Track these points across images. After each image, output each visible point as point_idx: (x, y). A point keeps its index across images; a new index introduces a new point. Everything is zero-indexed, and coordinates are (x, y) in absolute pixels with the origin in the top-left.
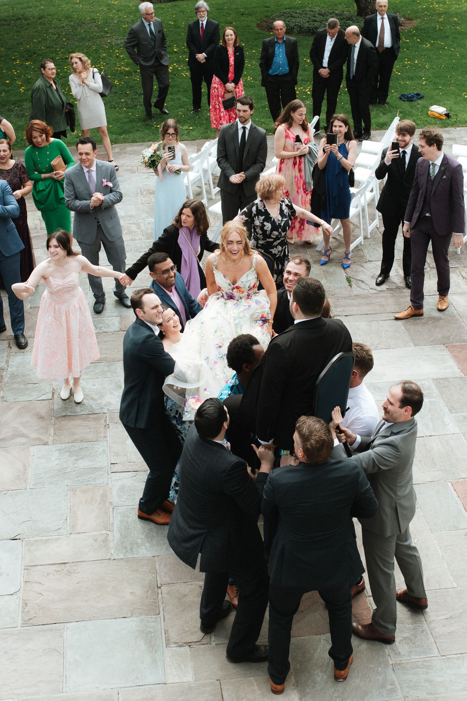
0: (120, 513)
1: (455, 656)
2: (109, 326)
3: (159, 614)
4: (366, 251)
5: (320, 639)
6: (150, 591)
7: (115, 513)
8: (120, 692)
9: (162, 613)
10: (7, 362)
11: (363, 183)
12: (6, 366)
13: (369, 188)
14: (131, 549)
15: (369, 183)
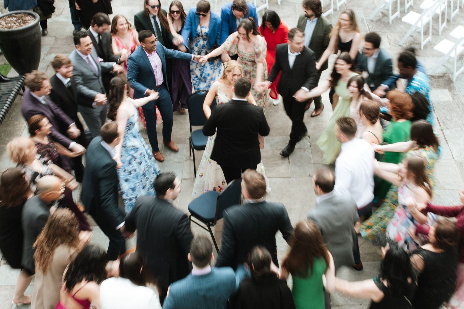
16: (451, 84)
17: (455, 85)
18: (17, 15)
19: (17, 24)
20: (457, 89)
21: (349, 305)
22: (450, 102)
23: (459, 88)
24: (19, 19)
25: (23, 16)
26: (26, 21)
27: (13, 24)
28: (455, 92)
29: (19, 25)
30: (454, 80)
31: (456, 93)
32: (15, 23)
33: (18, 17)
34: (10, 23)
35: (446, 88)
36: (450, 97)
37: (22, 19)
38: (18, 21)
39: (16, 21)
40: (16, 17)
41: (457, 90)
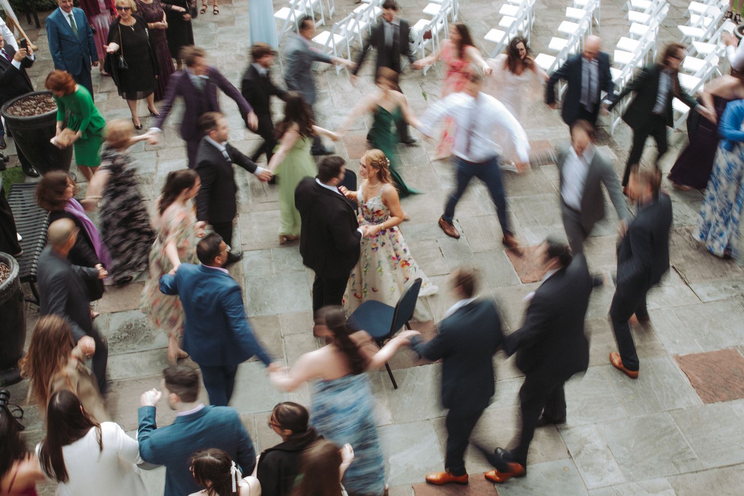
0: (250, 282)
1: (508, 380)
2: (236, 137)
3: (283, 357)
4: (437, 71)
5: (406, 371)
6: (276, 341)
7: (246, 282)
8: (255, 416)
9: (285, 356)
10: (156, 168)
11: (435, 16)
12: (155, 171)
13: (440, 20)
14: (260, 310)
15: (439, 16)
16: (610, 139)
17: (615, 140)
18: (35, 98)
19: (38, 108)
20: (619, 144)
21: (580, 426)
22: (615, 160)
23: (621, 143)
24: (39, 103)
25: (44, 98)
26: (51, 103)
27: (33, 110)
28: (618, 148)
29: (41, 110)
30: (612, 134)
31: (619, 150)
32: (35, 108)
33: (37, 100)
34: (28, 109)
35: (605, 145)
36: (614, 155)
37: (44, 102)
38: (39, 105)
39: (36, 104)
40: (35, 100)
41: (619, 146)
